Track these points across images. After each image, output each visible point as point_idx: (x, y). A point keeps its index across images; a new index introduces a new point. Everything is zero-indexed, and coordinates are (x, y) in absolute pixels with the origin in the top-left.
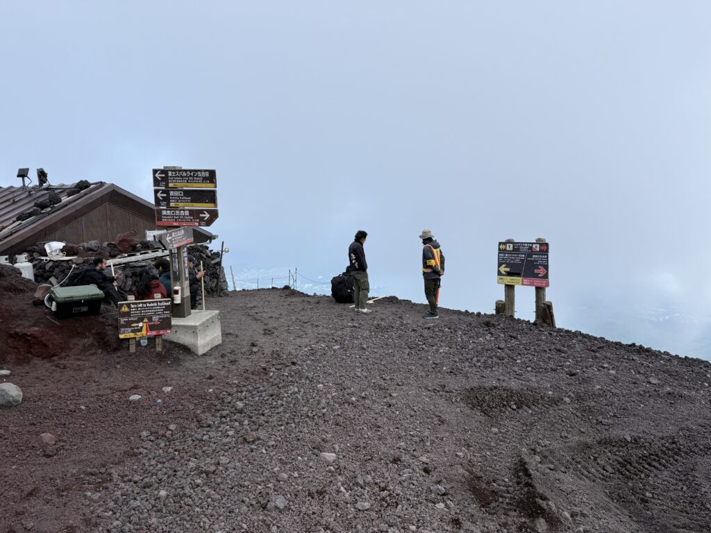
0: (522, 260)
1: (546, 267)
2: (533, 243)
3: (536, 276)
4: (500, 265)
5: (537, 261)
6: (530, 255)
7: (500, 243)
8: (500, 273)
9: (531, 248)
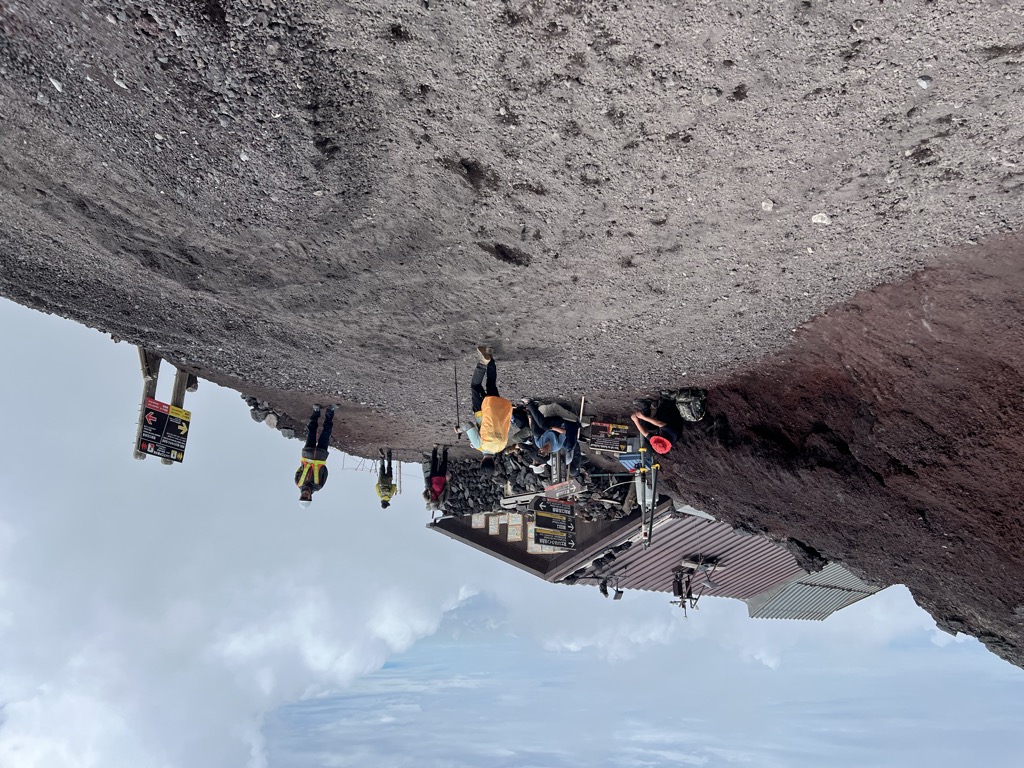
0: (166, 435)
1: (144, 422)
2: (152, 454)
3: (157, 414)
4: (186, 435)
5: (153, 431)
6: (158, 439)
7: (181, 461)
8: (188, 424)
9: (155, 449)
